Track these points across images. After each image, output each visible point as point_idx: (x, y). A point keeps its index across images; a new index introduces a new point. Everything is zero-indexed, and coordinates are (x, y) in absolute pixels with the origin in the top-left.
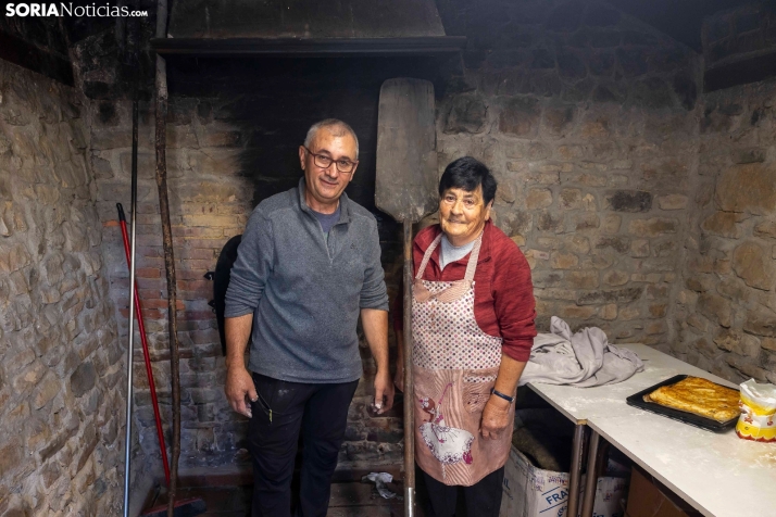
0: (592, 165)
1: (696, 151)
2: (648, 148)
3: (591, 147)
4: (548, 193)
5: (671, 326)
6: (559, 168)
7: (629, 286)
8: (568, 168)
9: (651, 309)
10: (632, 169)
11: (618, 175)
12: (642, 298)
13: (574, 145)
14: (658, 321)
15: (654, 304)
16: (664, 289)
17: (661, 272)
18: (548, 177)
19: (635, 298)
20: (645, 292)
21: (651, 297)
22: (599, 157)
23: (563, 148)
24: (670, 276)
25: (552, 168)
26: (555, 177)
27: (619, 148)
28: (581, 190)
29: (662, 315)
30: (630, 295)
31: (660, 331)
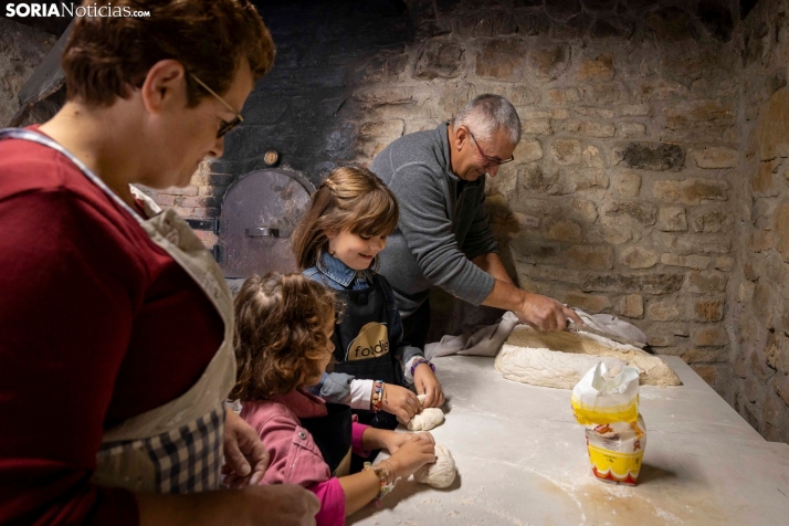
0: (592, 111)
1: (741, 91)
2: (670, 89)
3: (590, 90)
4: (536, 144)
5: (733, 337)
6: (550, 115)
7: (659, 271)
8: (562, 114)
9: (698, 307)
10: (651, 115)
11: (631, 122)
12: (682, 291)
13: (569, 88)
14: (710, 327)
15: (702, 300)
16: (716, 279)
17: (709, 254)
18: (536, 125)
19: (669, 288)
20: (686, 282)
21: (696, 289)
22: (601, 102)
23: (553, 91)
24: (724, 262)
25: (541, 114)
26: (545, 125)
27: (629, 91)
28: (581, 141)
29: (718, 319)
30: (661, 283)
31: (716, 343)
